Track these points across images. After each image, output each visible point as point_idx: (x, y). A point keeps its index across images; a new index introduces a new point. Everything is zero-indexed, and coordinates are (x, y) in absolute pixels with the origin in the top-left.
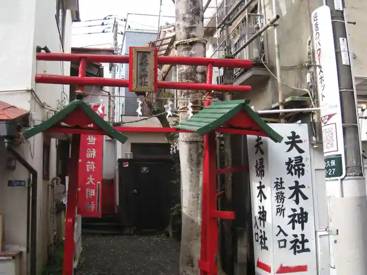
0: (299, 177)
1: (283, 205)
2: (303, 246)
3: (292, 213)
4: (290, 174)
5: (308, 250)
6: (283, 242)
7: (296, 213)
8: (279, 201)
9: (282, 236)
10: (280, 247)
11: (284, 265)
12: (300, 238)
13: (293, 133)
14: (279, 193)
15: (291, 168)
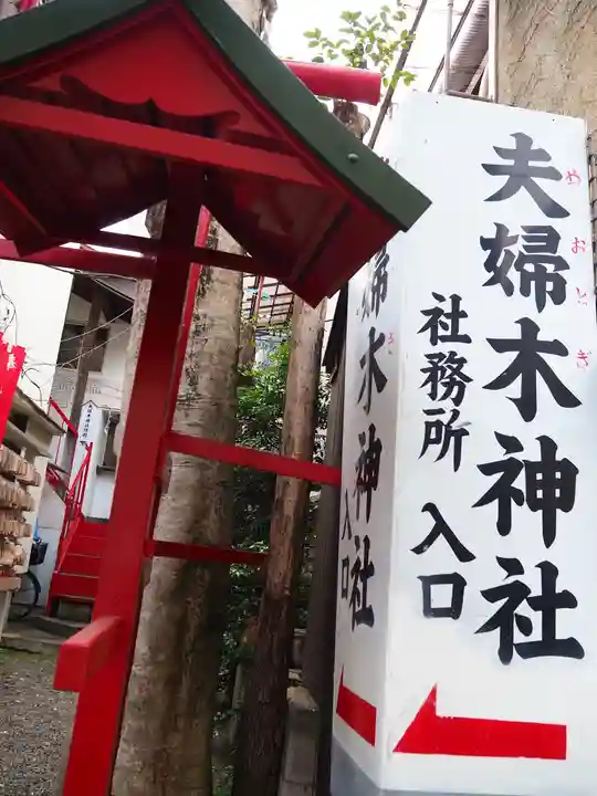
0: (541, 306)
1: (456, 414)
2: (549, 625)
3: (499, 454)
4: (498, 287)
5: (572, 649)
6: (449, 588)
7: (519, 456)
8: (441, 390)
9: (441, 558)
10: (430, 611)
11: (443, 710)
12: (533, 581)
13: (522, 139)
14: (441, 356)
15: (506, 264)
